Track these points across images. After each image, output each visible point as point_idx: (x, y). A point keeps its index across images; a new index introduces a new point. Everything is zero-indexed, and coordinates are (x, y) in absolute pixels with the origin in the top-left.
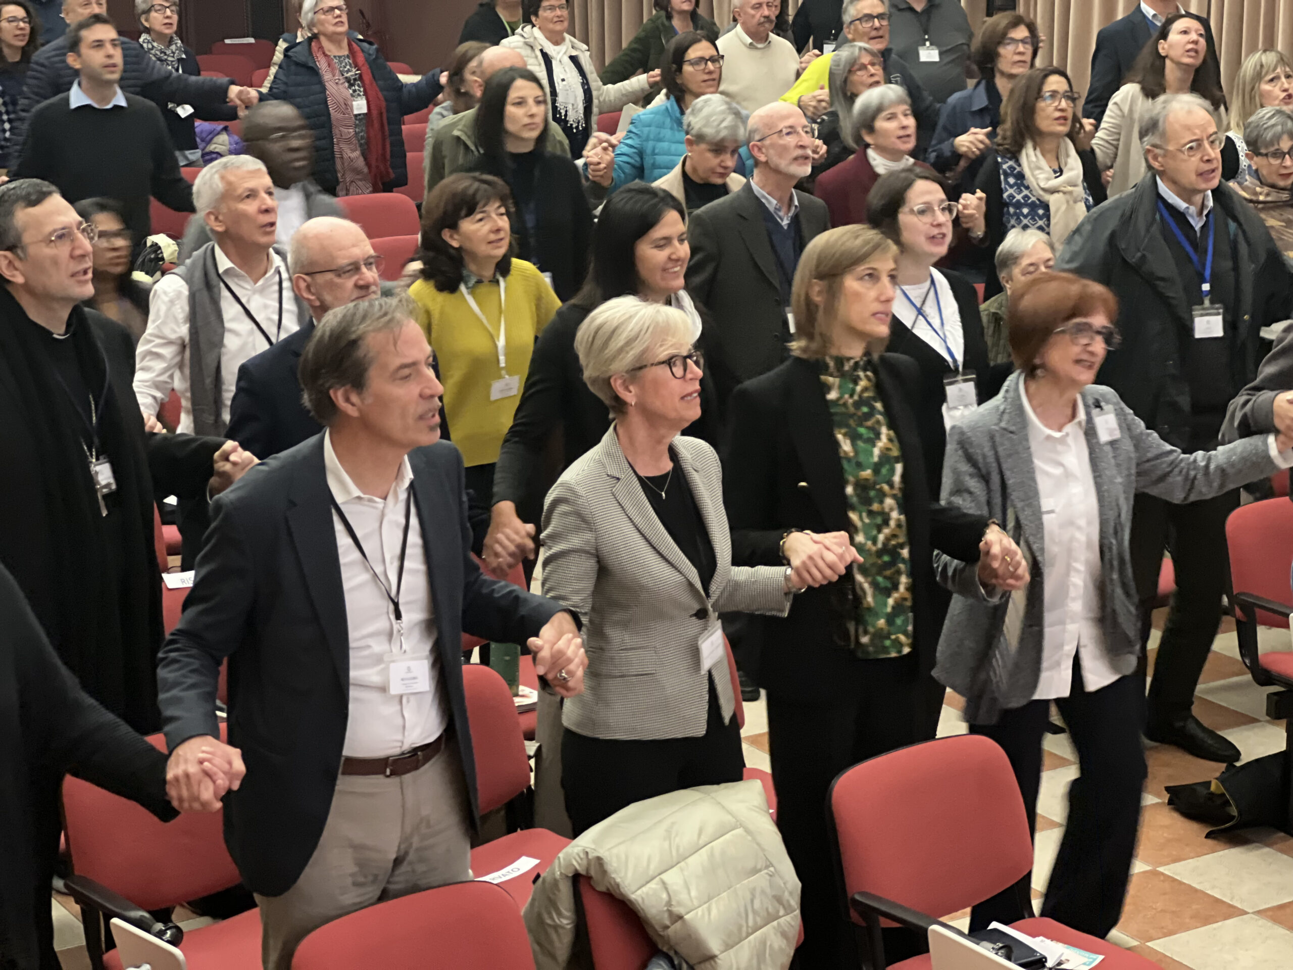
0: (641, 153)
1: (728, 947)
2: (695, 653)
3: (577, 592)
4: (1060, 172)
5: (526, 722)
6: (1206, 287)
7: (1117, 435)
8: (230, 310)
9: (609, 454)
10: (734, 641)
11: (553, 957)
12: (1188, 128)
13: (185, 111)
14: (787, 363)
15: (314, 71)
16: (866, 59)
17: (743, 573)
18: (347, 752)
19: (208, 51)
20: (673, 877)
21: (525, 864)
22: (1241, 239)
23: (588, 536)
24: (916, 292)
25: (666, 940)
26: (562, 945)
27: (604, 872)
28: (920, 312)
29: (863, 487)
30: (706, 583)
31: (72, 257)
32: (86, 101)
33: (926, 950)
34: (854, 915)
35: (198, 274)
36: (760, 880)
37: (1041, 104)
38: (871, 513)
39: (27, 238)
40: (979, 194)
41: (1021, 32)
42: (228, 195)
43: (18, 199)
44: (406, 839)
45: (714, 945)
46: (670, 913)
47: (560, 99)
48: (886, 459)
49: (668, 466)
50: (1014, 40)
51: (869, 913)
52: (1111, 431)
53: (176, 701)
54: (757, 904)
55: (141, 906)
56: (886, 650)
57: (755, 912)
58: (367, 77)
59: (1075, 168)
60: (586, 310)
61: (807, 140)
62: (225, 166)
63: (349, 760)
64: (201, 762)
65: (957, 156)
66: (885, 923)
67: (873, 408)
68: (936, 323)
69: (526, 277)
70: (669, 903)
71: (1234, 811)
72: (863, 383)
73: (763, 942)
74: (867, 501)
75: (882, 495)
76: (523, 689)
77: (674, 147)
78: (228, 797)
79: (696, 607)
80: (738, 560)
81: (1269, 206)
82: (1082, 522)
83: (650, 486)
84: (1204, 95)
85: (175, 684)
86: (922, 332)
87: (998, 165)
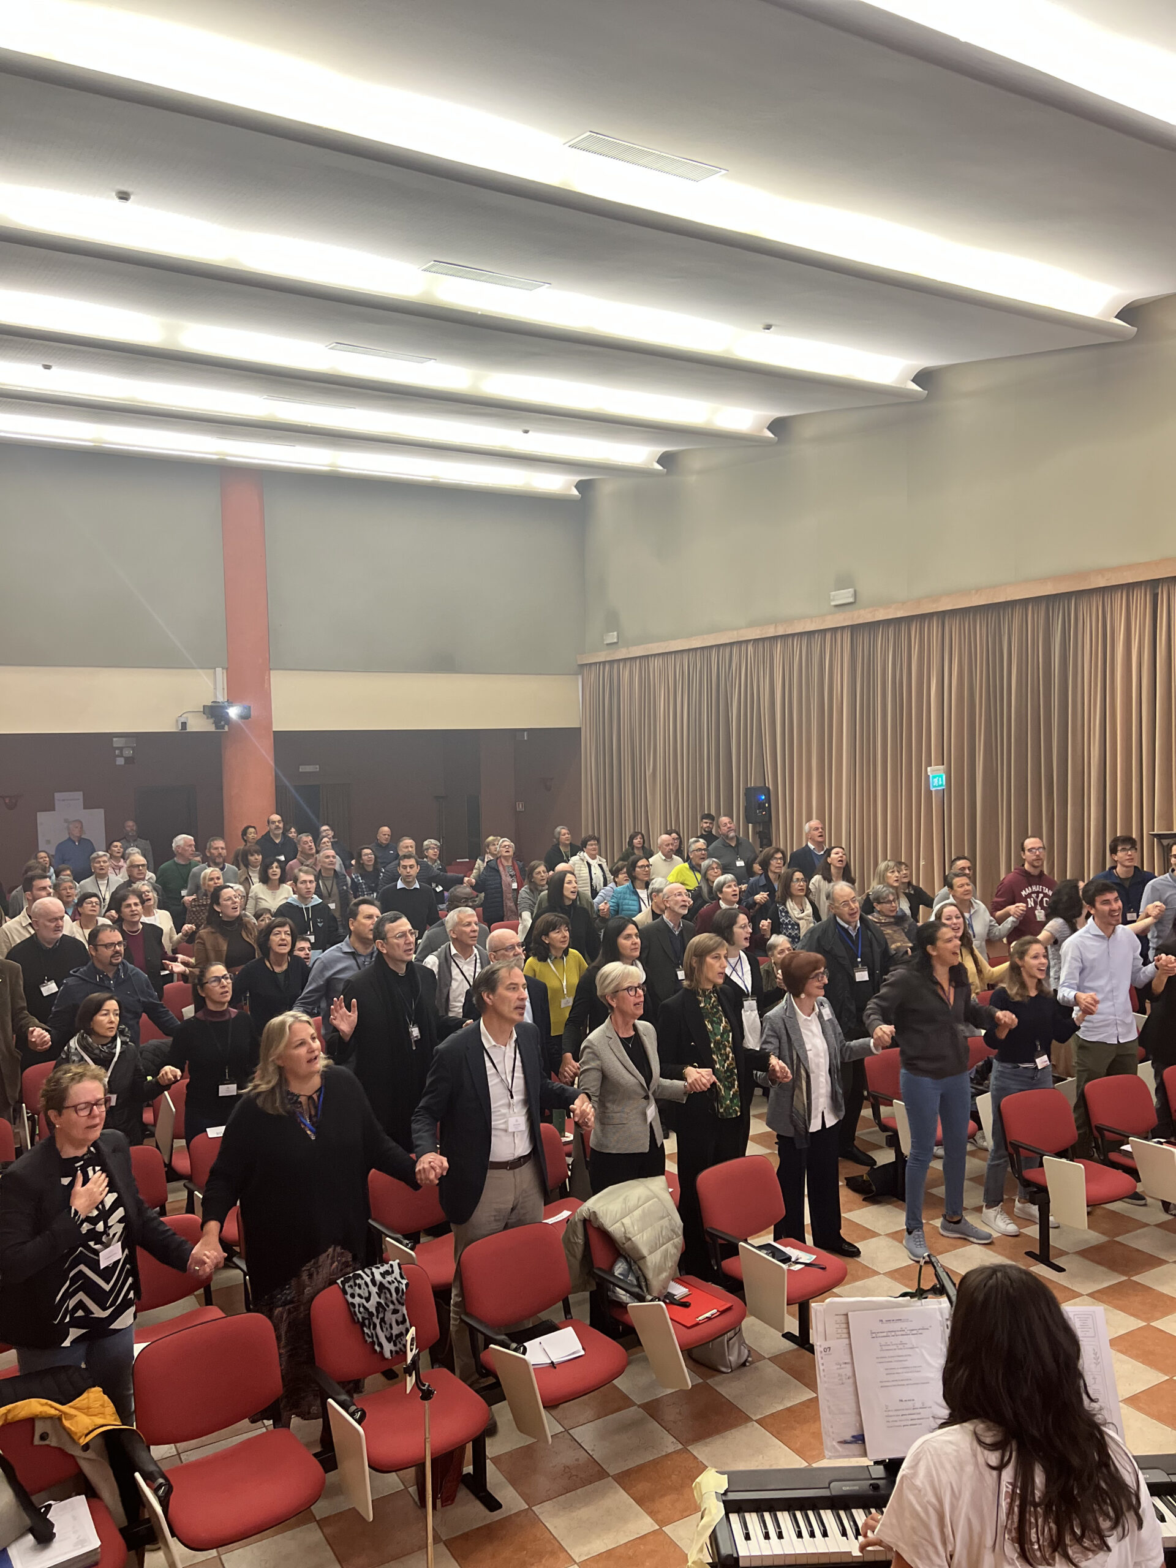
0: (618, 905)
1: (651, 1253)
2: (645, 1115)
3: (593, 1087)
4: (803, 911)
5: (567, 1149)
6: (859, 960)
7: (831, 1017)
8: (455, 971)
9: (607, 1027)
10: (661, 1111)
11: (575, 1257)
12: (842, 896)
13: (439, 889)
14: (680, 992)
15: (498, 871)
16: (715, 866)
17: (667, 1082)
18: (491, 1159)
19: (450, 864)
20: (626, 1221)
21: (566, 1214)
22: (874, 939)
23: (598, 1062)
24: (733, 961)
25: (624, 1249)
26: (579, 1251)
27: (597, 1218)
28: (734, 969)
29: (717, 1043)
30: (648, 1085)
31: (405, 944)
32: (403, 886)
33: (738, 1254)
34: (708, 1239)
35: (443, 955)
36: (665, 1222)
37: (793, 884)
38: (721, 1054)
39: (389, 935)
40: (769, 920)
41: (779, 855)
42: (460, 923)
43: (388, 919)
44: (516, 1198)
45: (645, 1251)
46: (626, 1237)
47: (594, 881)
48: (725, 1031)
49: (633, 1033)
50: (776, 858)
51: (714, 1237)
52: (828, 1015)
53: (420, 1138)
54: (664, 1234)
55: (399, 1232)
56: (731, 1114)
57: (663, 1237)
58: (518, 875)
59: (809, 909)
60: (599, 968)
61: (686, 898)
62: (460, 911)
63: (492, 1162)
64: (430, 1163)
65: (755, 903)
66: (721, 1241)
67: (718, 1009)
68: (740, 974)
69: (575, 956)
70: (625, 1233)
71: (874, 1188)
72: (713, 999)
73: (667, 1250)
74: (720, 1050)
75: (725, 1047)
76: (567, 1134)
77: (631, 902)
78: (441, 1179)
79: (644, 1094)
80: (663, 1075)
81: (886, 924)
82: (822, 1055)
83: (625, 1042)
84: (848, 881)
85: (419, 1131)
86: (734, 978)
87: (778, 908)
